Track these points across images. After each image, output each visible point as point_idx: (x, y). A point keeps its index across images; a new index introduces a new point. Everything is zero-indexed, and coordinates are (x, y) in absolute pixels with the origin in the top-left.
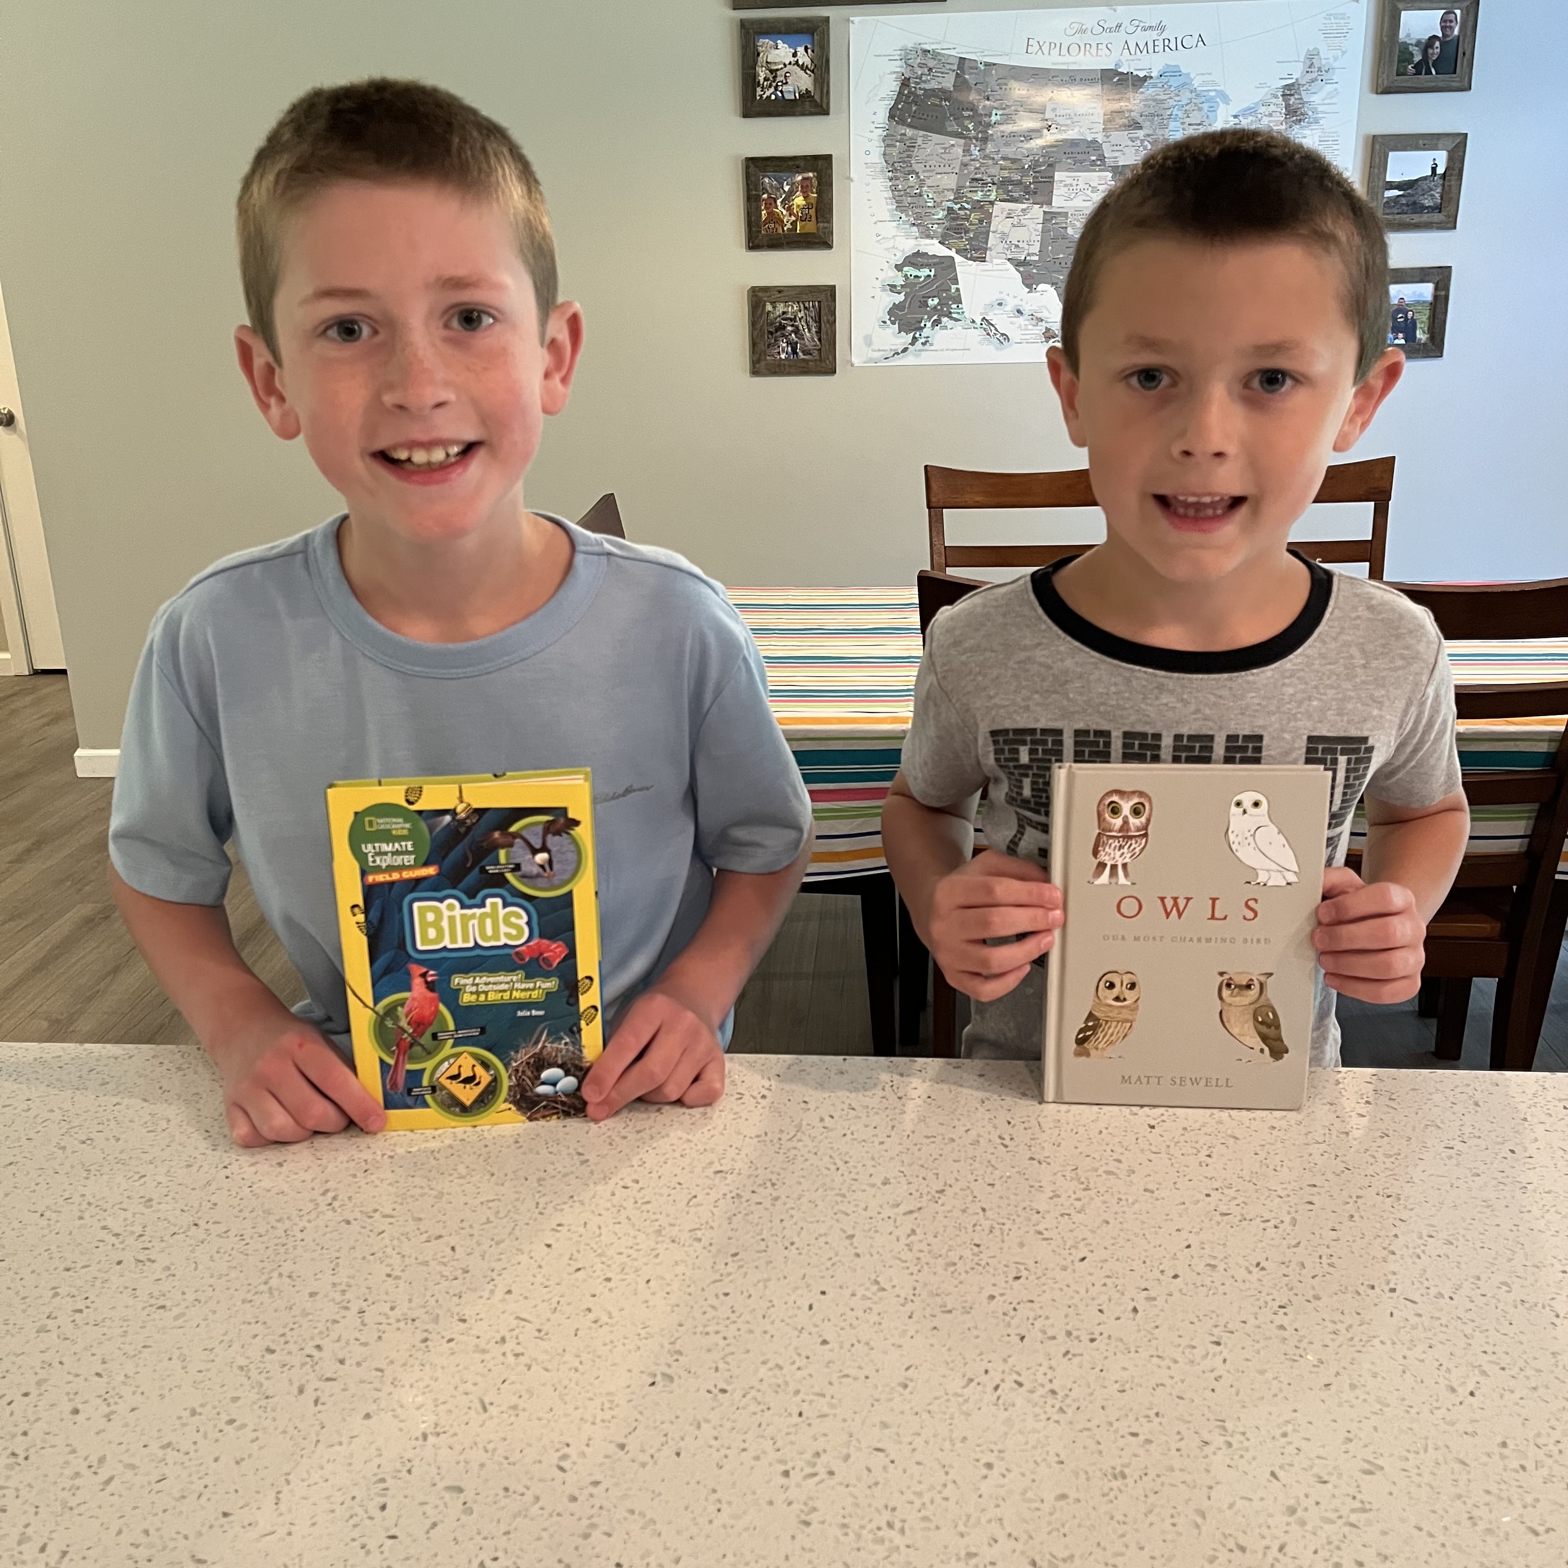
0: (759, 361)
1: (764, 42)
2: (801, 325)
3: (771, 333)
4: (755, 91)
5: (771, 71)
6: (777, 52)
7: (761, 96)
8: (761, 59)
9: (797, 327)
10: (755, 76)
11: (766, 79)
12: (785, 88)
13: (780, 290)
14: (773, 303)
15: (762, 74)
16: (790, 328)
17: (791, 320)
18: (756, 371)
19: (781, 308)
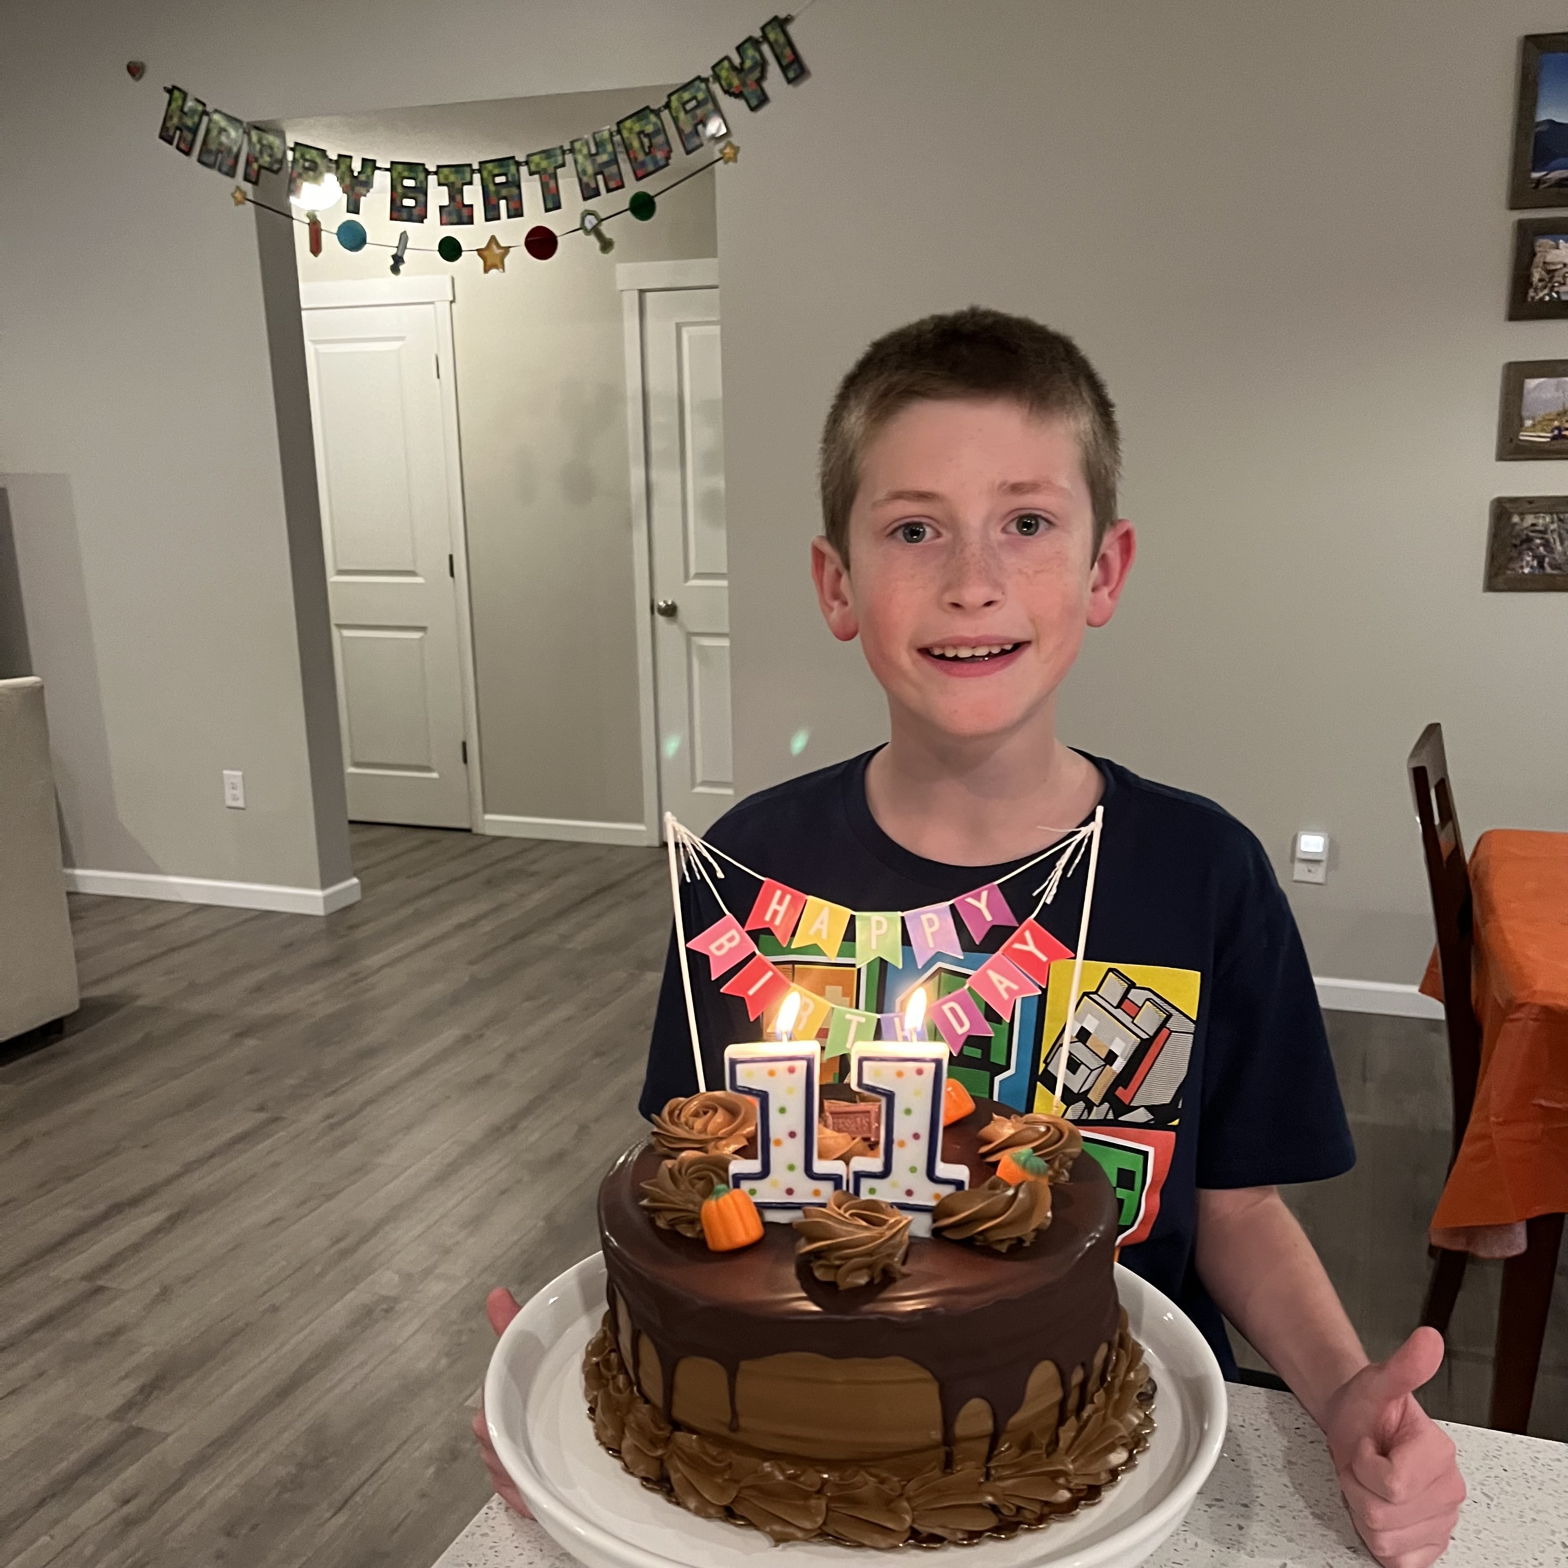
0: (1496, 575)
1: (1543, 243)
2: (1553, 538)
3: (1515, 546)
4: (1527, 293)
5: (1549, 272)
6: (1557, 251)
7: (1533, 298)
8: (1538, 259)
9: (1547, 541)
10: (1529, 276)
11: (1540, 280)
12: (1563, 289)
13: (1530, 501)
14: (1522, 515)
15: (1537, 275)
16: (1538, 541)
17: (1540, 532)
18: (1492, 584)
19: (1530, 520)
